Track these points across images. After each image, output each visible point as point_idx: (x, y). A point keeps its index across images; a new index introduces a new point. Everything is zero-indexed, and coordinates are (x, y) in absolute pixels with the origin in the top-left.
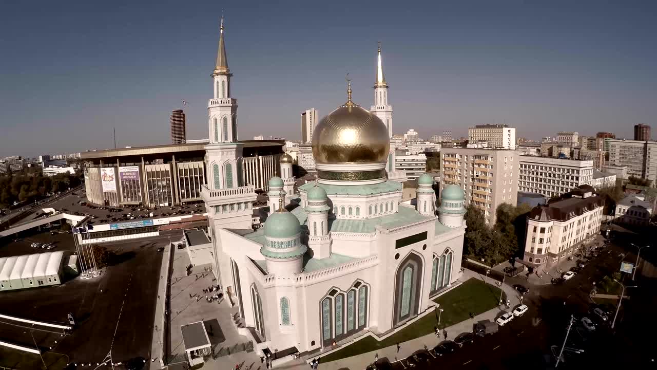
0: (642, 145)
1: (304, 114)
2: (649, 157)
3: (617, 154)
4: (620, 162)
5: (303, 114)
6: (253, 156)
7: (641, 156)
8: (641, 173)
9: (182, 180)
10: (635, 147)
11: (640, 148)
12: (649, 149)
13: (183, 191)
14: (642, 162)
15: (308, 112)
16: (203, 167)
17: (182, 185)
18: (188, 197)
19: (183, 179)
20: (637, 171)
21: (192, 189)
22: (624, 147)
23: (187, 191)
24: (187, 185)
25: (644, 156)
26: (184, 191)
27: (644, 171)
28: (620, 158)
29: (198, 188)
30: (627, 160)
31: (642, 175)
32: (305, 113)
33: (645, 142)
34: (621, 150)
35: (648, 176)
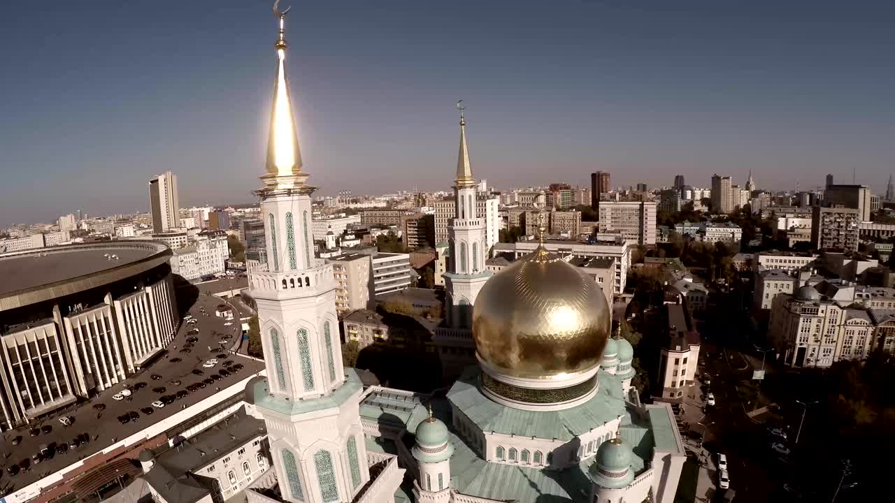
0: (638, 207)
1: (155, 182)
2: (646, 219)
3: (609, 217)
4: (612, 226)
5: (152, 182)
6: (138, 290)
7: (636, 219)
8: (638, 237)
9: (16, 369)
10: (629, 209)
11: (636, 210)
12: (646, 210)
13: (24, 393)
14: (638, 225)
15: (161, 179)
16: (54, 333)
17: (20, 382)
18: (37, 402)
19: (19, 368)
20: (632, 235)
21: (42, 384)
22: (616, 210)
23: (33, 390)
24: (30, 378)
25: (640, 218)
26: (27, 392)
27: (641, 234)
28: (612, 222)
29: (54, 380)
30: (620, 224)
31: (639, 239)
32: (157, 180)
33: (641, 203)
34: (612, 214)
35: (646, 239)
